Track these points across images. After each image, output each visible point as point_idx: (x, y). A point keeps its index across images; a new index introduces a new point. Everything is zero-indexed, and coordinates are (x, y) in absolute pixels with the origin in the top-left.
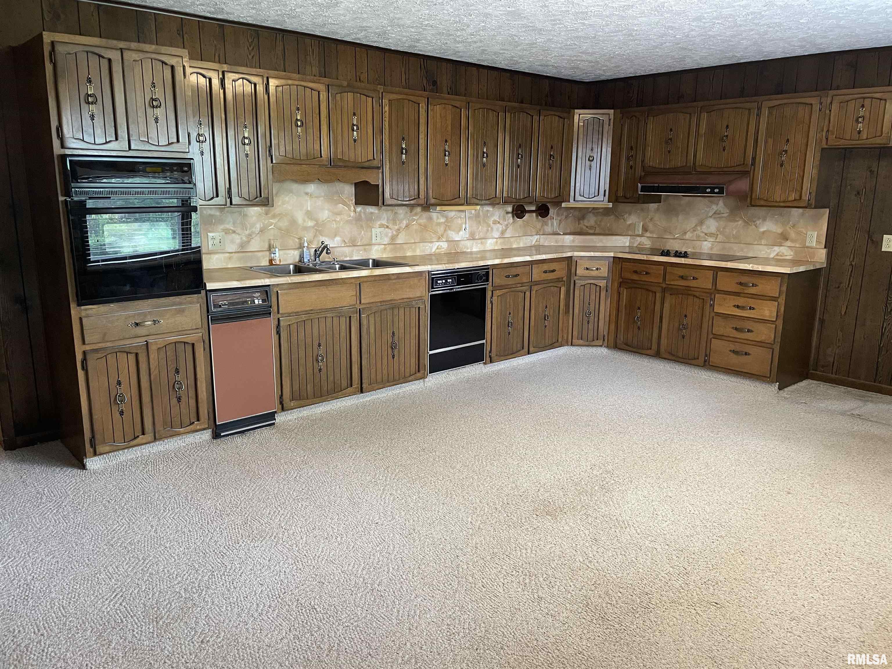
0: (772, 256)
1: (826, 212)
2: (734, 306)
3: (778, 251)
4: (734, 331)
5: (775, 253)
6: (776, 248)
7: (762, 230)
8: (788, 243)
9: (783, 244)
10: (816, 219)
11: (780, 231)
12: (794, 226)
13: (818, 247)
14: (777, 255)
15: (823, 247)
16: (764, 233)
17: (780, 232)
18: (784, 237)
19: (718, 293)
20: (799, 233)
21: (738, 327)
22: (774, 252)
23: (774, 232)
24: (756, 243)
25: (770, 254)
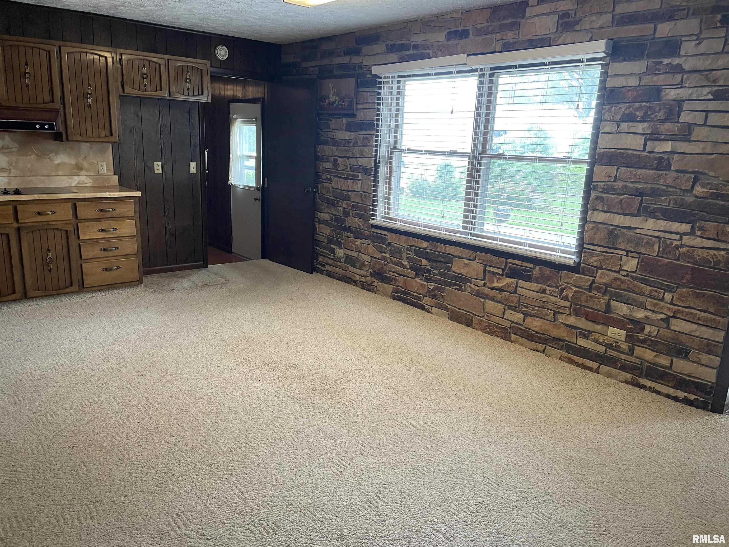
0: (73, 185)
1: (109, 146)
2: (99, 231)
3: (79, 179)
4: (103, 252)
5: (76, 182)
6: (76, 178)
7: (56, 162)
8: (84, 172)
9: (79, 174)
10: (102, 152)
11: (73, 162)
12: (85, 158)
13: (109, 174)
14: (78, 183)
15: (113, 173)
16: (59, 164)
17: (74, 164)
18: (79, 168)
19: (80, 222)
20: (91, 164)
21: (105, 247)
22: (74, 181)
23: (69, 164)
24: (53, 174)
25: (71, 183)
